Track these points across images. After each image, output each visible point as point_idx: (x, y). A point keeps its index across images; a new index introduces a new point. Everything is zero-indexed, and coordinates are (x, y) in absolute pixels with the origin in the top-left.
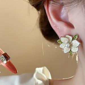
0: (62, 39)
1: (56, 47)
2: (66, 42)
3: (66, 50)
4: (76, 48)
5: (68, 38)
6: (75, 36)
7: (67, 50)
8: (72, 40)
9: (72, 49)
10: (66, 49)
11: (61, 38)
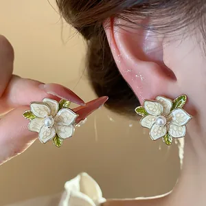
0: (149, 106)
1: (131, 126)
2: (158, 113)
3: (156, 133)
4: (180, 129)
5: (162, 103)
6: (180, 99)
7: (160, 132)
8: (172, 109)
9: (171, 129)
10: (155, 130)
11: (146, 103)
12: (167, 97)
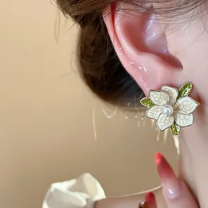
2: (164, 102)
3: (163, 123)
4: (187, 117)
7: (167, 122)
8: (178, 98)
9: (178, 119)
10: (162, 121)
12: (172, 86)
